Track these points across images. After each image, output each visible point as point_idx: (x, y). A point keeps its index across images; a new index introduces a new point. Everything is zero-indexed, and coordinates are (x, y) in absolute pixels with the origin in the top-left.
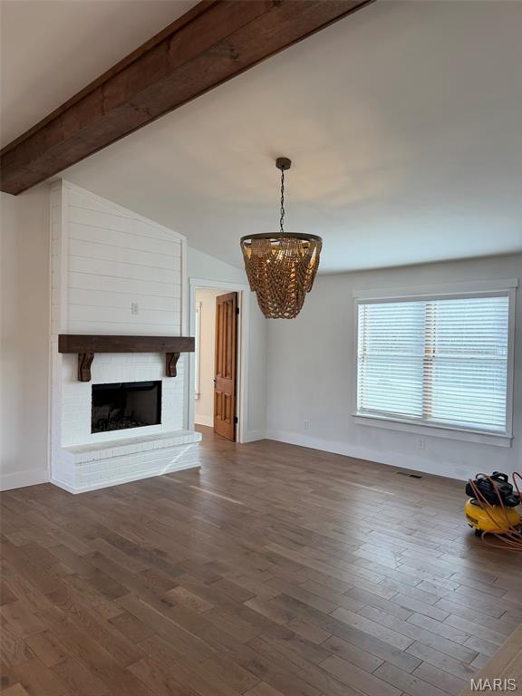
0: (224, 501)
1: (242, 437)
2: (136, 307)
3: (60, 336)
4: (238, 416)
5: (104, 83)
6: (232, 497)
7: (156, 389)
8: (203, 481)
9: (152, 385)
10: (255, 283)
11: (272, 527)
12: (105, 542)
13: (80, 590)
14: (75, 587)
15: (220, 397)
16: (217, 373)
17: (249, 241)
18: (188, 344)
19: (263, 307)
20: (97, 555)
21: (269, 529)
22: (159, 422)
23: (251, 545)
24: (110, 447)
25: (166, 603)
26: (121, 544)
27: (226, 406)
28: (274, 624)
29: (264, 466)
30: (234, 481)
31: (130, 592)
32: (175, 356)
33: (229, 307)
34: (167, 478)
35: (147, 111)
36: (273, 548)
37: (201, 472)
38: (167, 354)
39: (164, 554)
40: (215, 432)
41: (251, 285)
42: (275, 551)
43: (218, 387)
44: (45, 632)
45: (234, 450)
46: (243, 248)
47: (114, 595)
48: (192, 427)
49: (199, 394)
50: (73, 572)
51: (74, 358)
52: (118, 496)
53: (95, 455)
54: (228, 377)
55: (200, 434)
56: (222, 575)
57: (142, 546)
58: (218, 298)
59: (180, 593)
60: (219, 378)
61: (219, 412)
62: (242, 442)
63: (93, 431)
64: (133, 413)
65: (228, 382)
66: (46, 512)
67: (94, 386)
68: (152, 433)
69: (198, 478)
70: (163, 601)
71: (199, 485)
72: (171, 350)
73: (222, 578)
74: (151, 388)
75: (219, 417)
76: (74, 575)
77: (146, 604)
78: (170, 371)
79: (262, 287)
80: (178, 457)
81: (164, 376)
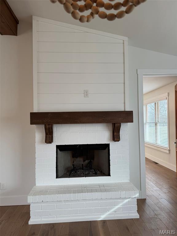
22: (109, 174)
67: (58, 146)
80: (117, 207)
81: (110, 140)
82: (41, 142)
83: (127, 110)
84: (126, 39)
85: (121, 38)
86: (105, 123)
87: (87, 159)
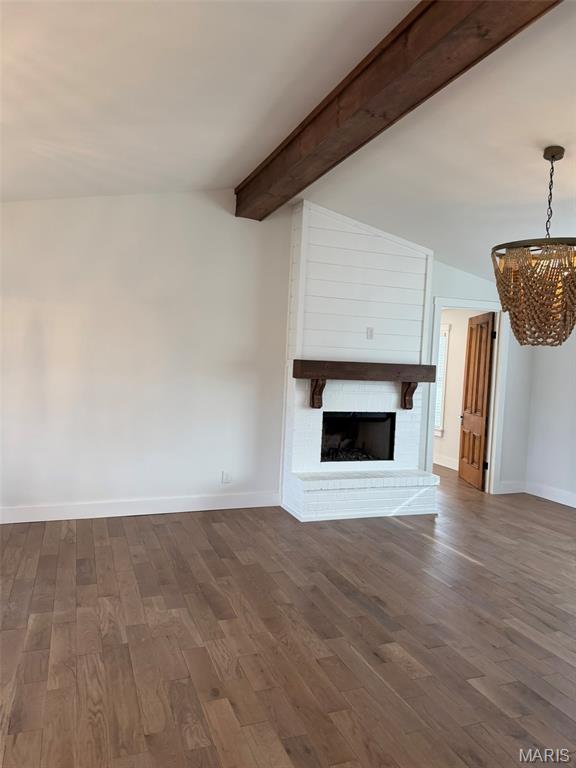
0: (461, 558)
1: (493, 486)
2: (372, 331)
3: (295, 361)
4: (488, 461)
5: (341, 93)
6: (471, 555)
7: (389, 421)
8: (438, 531)
9: (385, 416)
10: (508, 301)
11: (517, 599)
12: (324, 577)
13: (293, 621)
14: (290, 617)
15: (467, 438)
16: (465, 408)
17: (503, 251)
18: (428, 373)
19: (518, 331)
20: (315, 589)
21: (512, 601)
22: (391, 457)
23: (487, 615)
24: (337, 478)
25: (379, 657)
26: (340, 582)
27: (475, 448)
28: (502, 714)
29: (518, 525)
30: (476, 537)
31: (341, 636)
32: (412, 385)
33: (483, 331)
34: (396, 520)
35: (384, 116)
36: (514, 624)
37: (436, 520)
38: (403, 383)
39: (384, 604)
40: (460, 476)
41: (503, 305)
42: (516, 628)
43: (466, 425)
44: (256, 655)
45: (481, 501)
46: (494, 260)
47: (325, 635)
48: (430, 467)
49: (443, 432)
50: (289, 602)
51: (306, 384)
52: (343, 531)
53: (323, 484)
54: (479, 414)
55: (438, 477)
56: (448, 642)
57: (362, 590)
58: (471, 319)
59: (395, 650)
60: (467, 414)
61: (466, 454)
62: (492, 492)
63: (323, 460)
64: (364, 444)
65: (477, 420)
66: (273, 536)
67: (325, 413)
68: (383, 469)
69: (434, 528)
70: (376, 654)
71: (432, 534)
72: (408, 379)
73: (445, 645)
74: (383, 420)
75: (465, 460)
76: (291, 605)
77: (357, 653)
78: (406, 403)
79: (515, 306)
80: (411, 499)
81: (398, 407)
82: (304, 406)
83: (424, 363)
84: (431, 253)
85: (423, 251)
86: (390, 380)
87: (348, 437)
